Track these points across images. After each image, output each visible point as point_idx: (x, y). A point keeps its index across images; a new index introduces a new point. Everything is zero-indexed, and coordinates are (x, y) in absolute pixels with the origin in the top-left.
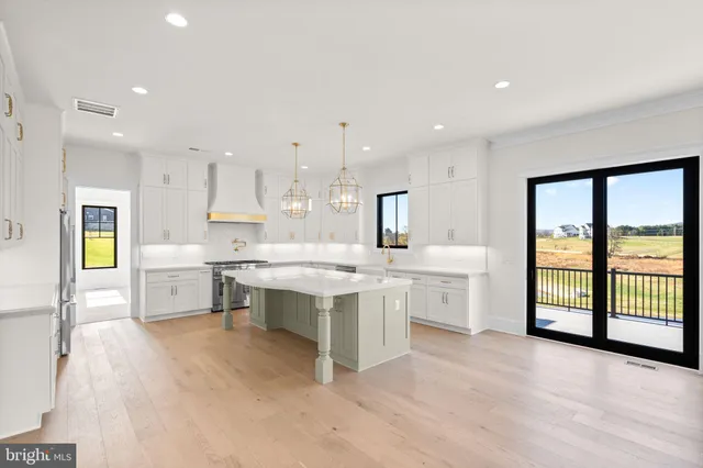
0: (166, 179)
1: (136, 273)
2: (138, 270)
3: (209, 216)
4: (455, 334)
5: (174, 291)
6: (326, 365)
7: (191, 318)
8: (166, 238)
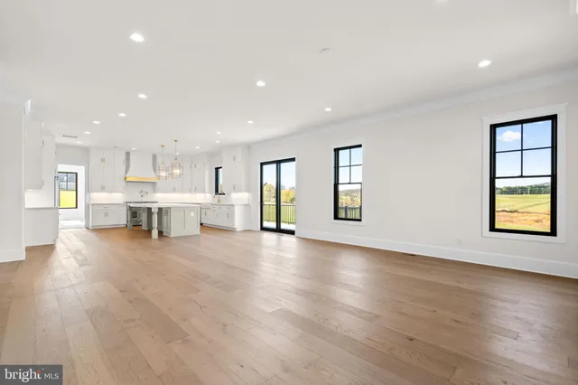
0: (103, 160)
1: (87, 207)
2: (89, 205)
3: (125, 178)
4: (229, 231)
5: (106, 215)
6: (155, 233)
7: (115, 229)
8: (103, 189)
